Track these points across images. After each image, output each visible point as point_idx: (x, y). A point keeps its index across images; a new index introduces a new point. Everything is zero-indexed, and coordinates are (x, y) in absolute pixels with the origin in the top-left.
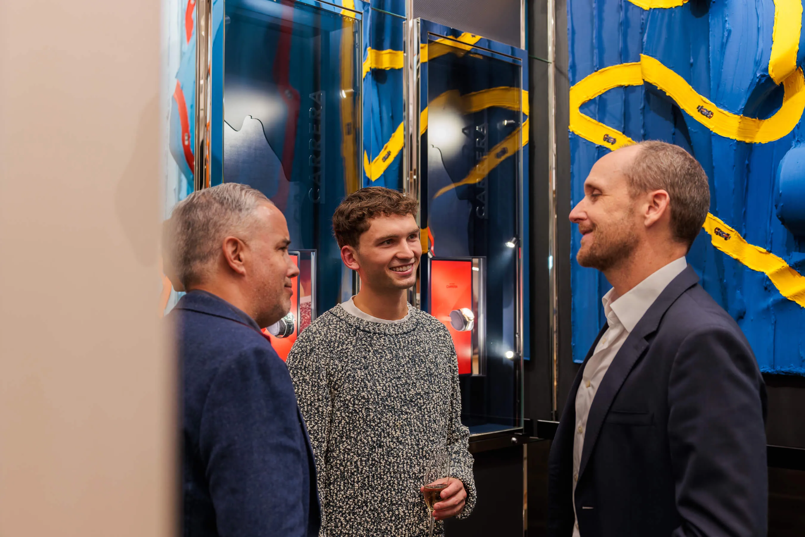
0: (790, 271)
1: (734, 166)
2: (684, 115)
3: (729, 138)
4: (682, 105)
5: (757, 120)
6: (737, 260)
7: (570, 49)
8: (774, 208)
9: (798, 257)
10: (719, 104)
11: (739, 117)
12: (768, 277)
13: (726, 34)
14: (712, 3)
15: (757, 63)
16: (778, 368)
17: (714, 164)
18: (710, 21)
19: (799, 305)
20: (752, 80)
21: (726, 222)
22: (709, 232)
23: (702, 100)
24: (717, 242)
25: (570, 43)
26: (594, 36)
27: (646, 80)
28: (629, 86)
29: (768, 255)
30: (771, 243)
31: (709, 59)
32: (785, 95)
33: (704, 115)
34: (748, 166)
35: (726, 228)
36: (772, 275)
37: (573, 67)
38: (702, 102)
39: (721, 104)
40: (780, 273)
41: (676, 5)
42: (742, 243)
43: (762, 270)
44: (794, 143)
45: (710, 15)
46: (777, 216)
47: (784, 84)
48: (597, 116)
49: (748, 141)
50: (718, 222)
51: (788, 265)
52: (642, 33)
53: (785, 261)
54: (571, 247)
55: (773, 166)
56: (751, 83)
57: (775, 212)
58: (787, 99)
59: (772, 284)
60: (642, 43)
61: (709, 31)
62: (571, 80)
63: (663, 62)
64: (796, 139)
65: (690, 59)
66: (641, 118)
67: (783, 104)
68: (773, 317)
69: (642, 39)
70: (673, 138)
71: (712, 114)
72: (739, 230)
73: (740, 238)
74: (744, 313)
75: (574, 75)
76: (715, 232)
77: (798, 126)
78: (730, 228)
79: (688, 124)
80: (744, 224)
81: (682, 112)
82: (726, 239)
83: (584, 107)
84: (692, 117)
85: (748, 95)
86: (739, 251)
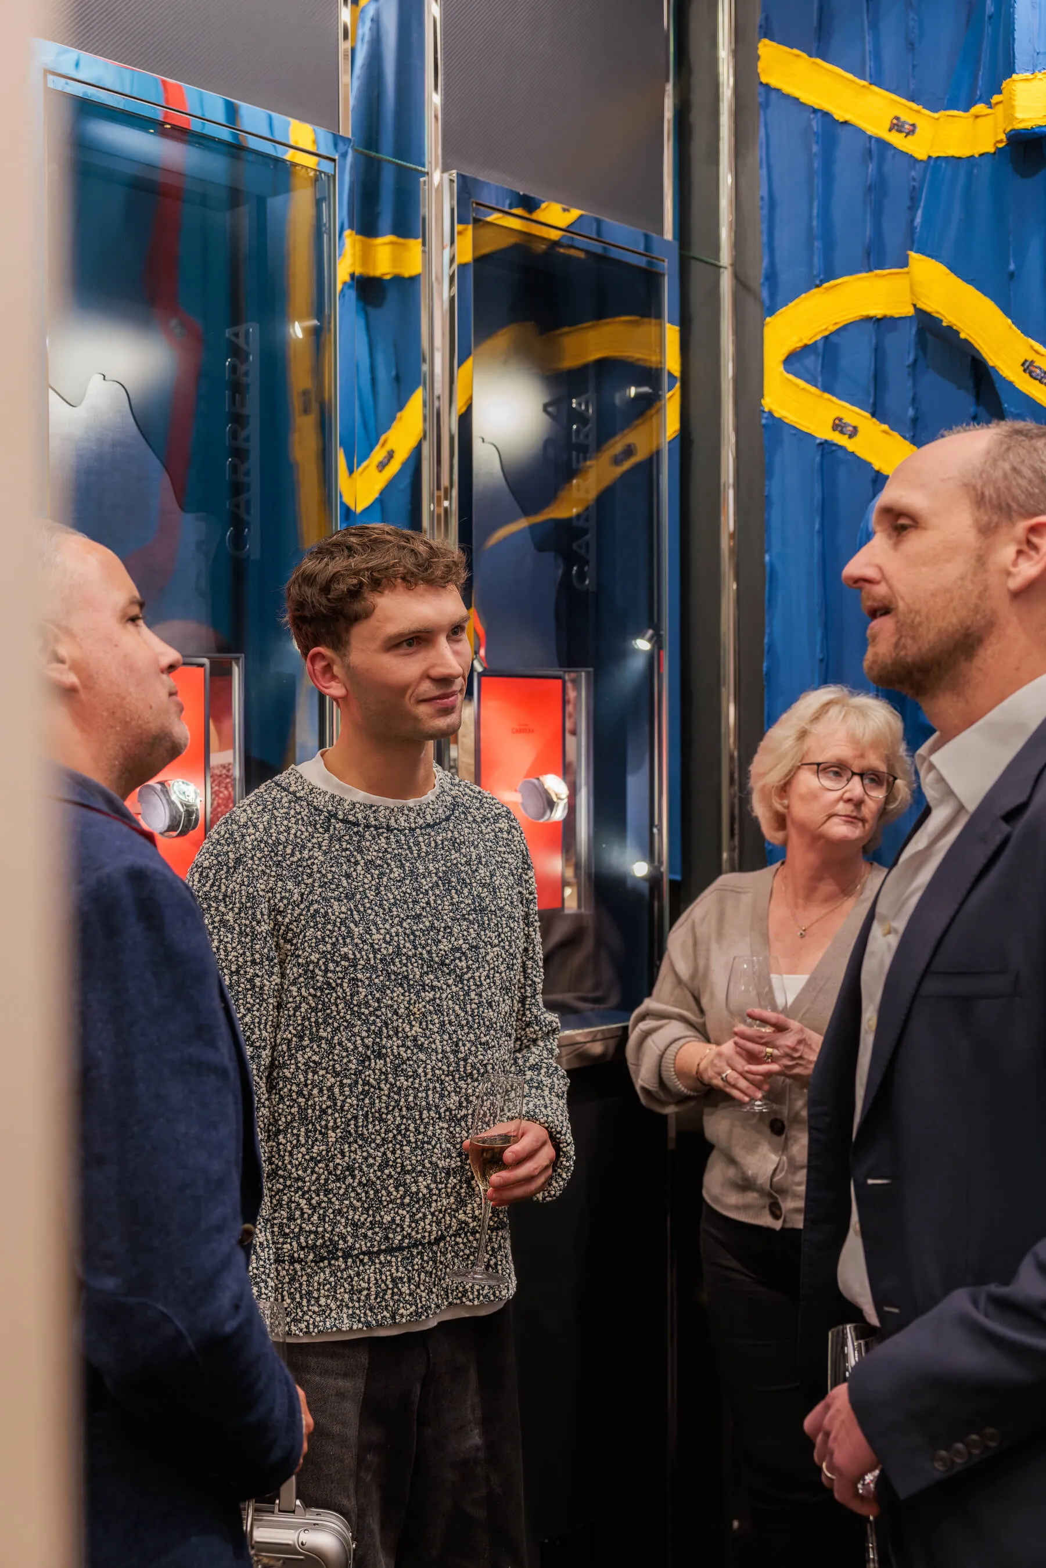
2: (994, 377)
4: (993, 357)
7: (765, 239)
23: (1032, 347)
25: (764, 227)
26: (815, 212)
27: (920, 305)
28: (884, 318)
33: (1035, 379)
37: (771, 277)
38: (1033, 352)
41: (982, 151)
48: (820, 379)
52: (913, 208)
54: (766, 648)
60: (912, 229)
62: (767, 303)
63: (953, 269)
65: (1008, 264)
66: (910, 384)
69: (912, 221)
75: (772, 295)
79: (1003, 397)
81: (991, 370)
83: (793, 361)
84: (1011, 383)
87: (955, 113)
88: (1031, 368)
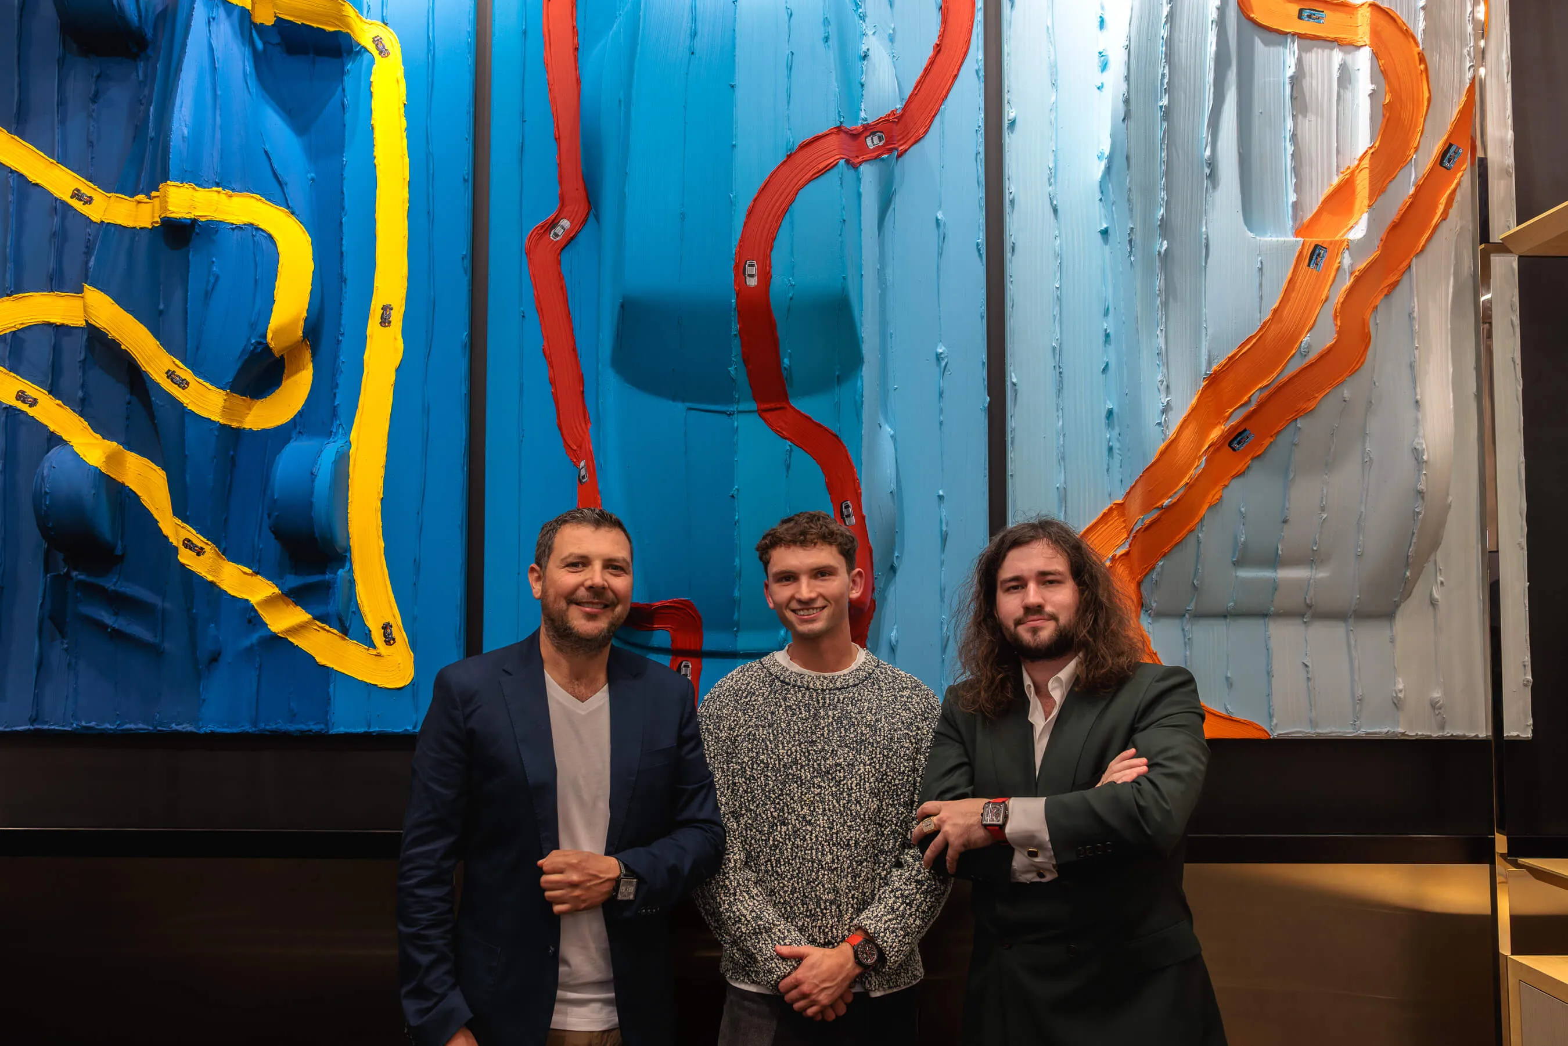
0: (282, 599)
1: (215, 457)
2: (145, 378)
3: (210, 419)
4: (146, 367)
5: (248, 399)
6: (212, 583)
8: (266, 516)
9: (294, 581)
10: (198, 372)
11: (224, 393)
12: (253, 606)
13: (212, 280)
14: (194, 234)
15: (253, 326)
16: (262, 726)
17: (187, 453)
18: (190, 257)
19: (292, 643)
20: (246, 346)
21: (200, 532)
22: (175, 543)
23: (174, 362)
24: (186, 557)
26: (9, 244)
27: (91, 321)
28: (62, 325)
29: (254, 577)
30: (259, 561)
31: (187, 307)
32: (286, 371)
33: (176, 384)
34: (233, 458)
35: (198, 540)
36: (258, 604)
38: (174, 365)
39: (200, 372)
40: (269, 601)
41: (143, 226)
42: (220, 561)
43: (246, 597)
44: (294, 435)
45: (191, 250)
46: (270, 528)
47: (285, 357)
48: (7, 362)
49: (234, 425)
50: (188, 531)
51: (280, 592)
52: (88, 253)
53: (277, 586)
55: (266, 461)
56: (243, 350)
57: (266, 523)
58: (288, 378)
59: (258, 617)
60: (87, 268)
61: (188, 272)
63: (118, 302)
64: (298, 430)
65: (159, 304)
66: (80, 374)
67: (283, 383)
68: (258, 659)
69: (87, 263)
70: (127, 408)
71: (188, 384)
72: (216, 543)
73: (218, 554)
74: (219, 654)
76: (184, 544)
77: (300, 414)
78: (205, 540)
79: (151, 393)
80: (224, 535)
81: (144, 375)
82: (198, 554)
84: (158, 384)
85: (239, 365)
86: (216, 571)
87: (123, 196)
88: (173, 376)
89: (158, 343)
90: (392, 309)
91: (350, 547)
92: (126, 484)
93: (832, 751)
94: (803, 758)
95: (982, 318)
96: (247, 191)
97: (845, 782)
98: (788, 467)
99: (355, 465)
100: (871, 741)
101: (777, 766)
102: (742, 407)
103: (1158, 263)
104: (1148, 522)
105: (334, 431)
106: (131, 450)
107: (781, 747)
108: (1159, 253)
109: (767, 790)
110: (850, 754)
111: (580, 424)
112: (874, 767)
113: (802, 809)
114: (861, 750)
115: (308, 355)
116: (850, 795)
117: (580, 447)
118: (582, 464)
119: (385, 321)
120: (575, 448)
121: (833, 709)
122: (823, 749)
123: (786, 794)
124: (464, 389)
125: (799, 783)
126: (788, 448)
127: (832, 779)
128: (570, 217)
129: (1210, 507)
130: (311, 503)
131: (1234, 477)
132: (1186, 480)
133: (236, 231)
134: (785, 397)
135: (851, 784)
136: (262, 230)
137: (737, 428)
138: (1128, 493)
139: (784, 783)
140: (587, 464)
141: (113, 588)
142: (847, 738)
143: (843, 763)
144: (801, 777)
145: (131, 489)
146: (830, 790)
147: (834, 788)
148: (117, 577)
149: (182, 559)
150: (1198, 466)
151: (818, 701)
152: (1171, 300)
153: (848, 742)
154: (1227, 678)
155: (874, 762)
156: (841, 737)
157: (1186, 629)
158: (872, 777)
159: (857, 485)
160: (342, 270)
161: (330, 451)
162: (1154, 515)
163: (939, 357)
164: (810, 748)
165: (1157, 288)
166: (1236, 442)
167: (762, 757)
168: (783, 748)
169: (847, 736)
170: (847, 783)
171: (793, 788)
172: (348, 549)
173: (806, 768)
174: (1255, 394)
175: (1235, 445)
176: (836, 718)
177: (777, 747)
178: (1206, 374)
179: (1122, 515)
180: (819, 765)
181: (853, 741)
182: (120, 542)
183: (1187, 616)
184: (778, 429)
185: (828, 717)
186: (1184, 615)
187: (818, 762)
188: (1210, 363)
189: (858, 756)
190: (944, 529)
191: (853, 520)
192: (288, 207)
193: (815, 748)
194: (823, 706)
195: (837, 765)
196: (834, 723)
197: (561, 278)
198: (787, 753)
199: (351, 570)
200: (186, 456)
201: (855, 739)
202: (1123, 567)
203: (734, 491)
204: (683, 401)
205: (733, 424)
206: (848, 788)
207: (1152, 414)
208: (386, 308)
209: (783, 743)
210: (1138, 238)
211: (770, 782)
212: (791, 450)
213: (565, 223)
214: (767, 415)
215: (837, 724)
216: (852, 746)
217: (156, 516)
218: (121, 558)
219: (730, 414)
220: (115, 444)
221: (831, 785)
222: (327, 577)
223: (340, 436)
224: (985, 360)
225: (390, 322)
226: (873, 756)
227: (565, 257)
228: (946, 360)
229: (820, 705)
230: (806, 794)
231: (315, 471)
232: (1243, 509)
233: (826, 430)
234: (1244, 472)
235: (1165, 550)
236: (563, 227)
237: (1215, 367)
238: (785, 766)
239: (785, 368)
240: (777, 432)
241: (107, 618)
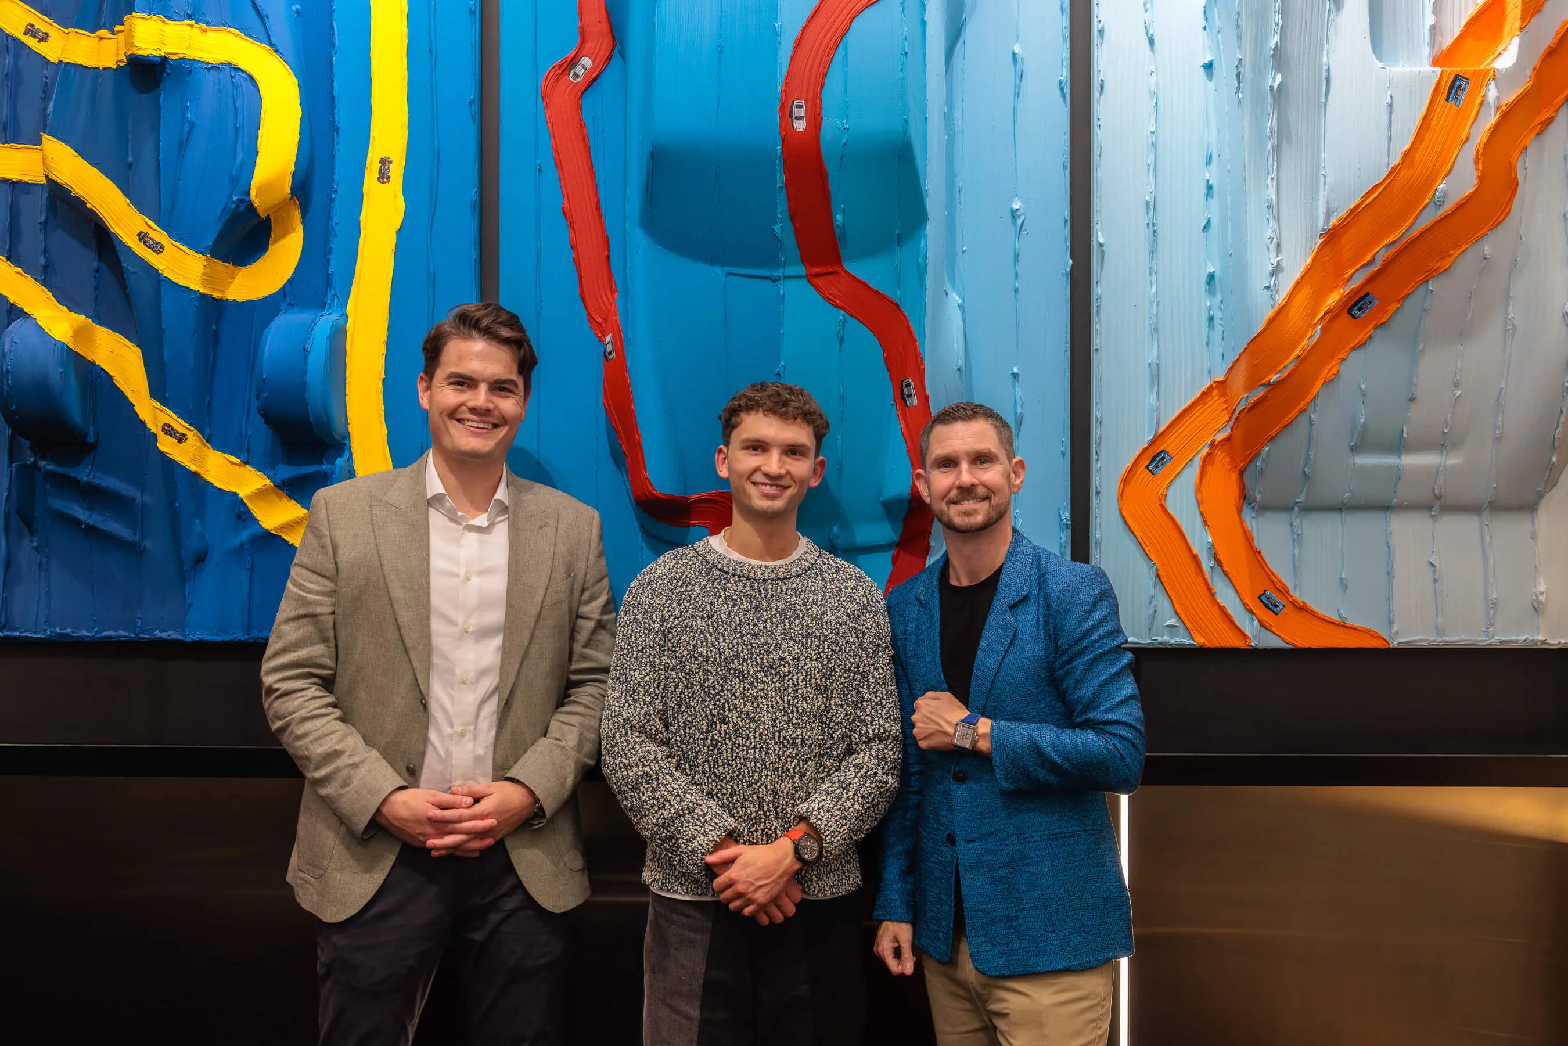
0: (274, 492)
1: (195, 331)
2: (115, 242)
3: (188, 288)
4: (115, 228)
5: (231, 266)
6: (196, 474)
8: (254, 398)
9: (287, 472)
10: (173, 234)
11: (204, 258)
12: (242, 500)
13: (187, 128)
14: (165, 75)
15: (234, 181)
16: (255, 633)
17: (163, 326)
18: (161, 102)
19: (286, 542)
20: (226, 204)
21: (180, 415)
22: (153, 430)
23: (146, 223)
24: (166, 445)
27: (51, 177)
28: (19, 182)
29: (242, 468)
30: (248, 450)
31: (158, 161)
32: (273, 234)
33: (149, 247)
34: (216, 332)
35: (180, 425)
36: (248, 497)
38: (146, 226)
39: (176, 235)
40: (260, 495)
41: (106, 65)
42: (204, 449)
43: (234, 490)
44: (284, 306)
45: (162, 92)
46: (259, 412)
47: (272, 217)
49: (216, 295)
50: (167, 414)
51: (272, 484)
52: (46, 98)
53: (269, 477)
55: (253, 337)
56: (223, 210)
57: (255, 404)
58: (276, 241)
59: (248, 511)
60: (45, 117)
61: (159, 118)
63: (81, 152)
64: (287, 302)
65: (127, 156)
66: (42, 237)
67: (270, 248)
68: (249, 559)
69: (45, 109)
70: (95, 277)
71: (162, 247)
72: (201, 429)
73: (202, 441)
74: (206, 553)
76: (163, 429)
77: (289, 283)
78: (187, 425)
79: (122, 257)
80: (208, 420)
81: (113, 238)
82: (180, 441)
84: (129, 248)
85: (219, 227)
86: (200, 460)
87: (83, 32)
88: (146, 239)
89: (128, 201)
90: (391, 162)
91: (349, 433)
92: (97, 363)
93: (776, 644)
94: (745, 651)
95: (1065, 168)
96: (224, 25)
97: (790, 677)
98: (841, 340)
99: (352, 341)
100: (818, 634)
101: (718, 660)
102: (789, 271)
103: (1270, 100)
104: (1252, 401)
105: (329, 302)
106: (101, 324)
107: (722, 640)
108: (1272, 88)
109: (706, 685)
110: (796, 648)
111: (606, 295)
112: (822, 662)
113: (745, 705)
114: (807, 644)
115: (296, 215)
116: (796, 691)
117: (605, 320)
118: (608, 338)
119: (383, 177)
120: (600, 320)
121: (776, 600)
122: (766, 642)
123: (728, 690)
124: (474, 254)
125: (741, 678)
126: (841, 318)
127: (775, 675)
128: (592, 54)
129: (1325, 383)
130: (305, 383)
131: (1353, 349)
132: (1297, 352)
133: (212, 71)
134: (838, 260)
135: (797, 679)
136: (242, 71)
137: (783, 296)
138: (1231, 369)
139: (725, 679)
140: (614, 338)
141: (85, 479)
142: (792, 631)
143: (788, 657)
144: (743, 671)
145: (102, 369)
146: (773, 686)
147: (777, 684)
148: (90, 467)
149: (162, 447)
150: (1311, 336)
151: (760, 592)
152: (1284, 143)
153: (793, 635)
154: (1341, 580)
155: (821, 657)
156: (785, 629)
157: (1295, 524)
158: (818, 672)
159: (919, 360)
160: (333, 118)
161: (325, 323)
162: (1260, 392)
163: (1014, 214)
164: (752, 641)
165: (1269, 130)
166: (1356, 308)
167: (700, 650)
168: (724, 641)
169: (792, 629)
170: (792, 678)
171: (735, 684)
172: (347, 436)
173: (749, 661)
174: (1380, 252)
175: (1355, 311)
176: (779, 610)
177: (717, 639)
178: (1323, 229)
179: (1223, 394)
180: (762, 659)
181: (798, 634)
182: (92, 429)
183: (1296, 508)
184: (830, 297)
185: (771, 608)
186: (1293, 509)
187: (761, 656)
188: (1328, 216)
189: (804, 650)
190: (1019, 411)
191: (914, 401)
192: (271, 44)
193: (757, 641)
194: (766, 597)
195: (781, 659)
196: (778, 615)
197: (582, 125)
198: (728, 646)
199: (350, 459)
200: (163, 330)
201: (800, 632)
202: (1223, 454)
203: (780, 369)
204: (722, 264)
205: (779, 292)
206: (793, 684)
207: (1259, 277)
208: (385, 162)
209: (723, 636)
210: (1247, 71)
211: (710, 677)
212: (845, 321)
213: (586, 62)
214: (818, 281)
215: (781, 616)
216: (797, 639)
217: (131, 400)
218: (94, 446)
219: (776, 280)
220: (83, 317)
221: (774, 680)
222: (324, 467)
223: (335, 308)
224: (1068, 218)
225: (389, 178)
226: (820, 650)
227: (586, 102)
228: (1022, 218)
229: (763, 596)
230: (748, 689)
231: (308, 346)
232: (1363, 386)
233: (885, 297)
234: (1365, 343)
235: (1273, 433)
236: (584, 67)
237: (1334, 221)
238: (725, 660)
239: (838, 226)
240: (828, 299)
241: (80, 513)
